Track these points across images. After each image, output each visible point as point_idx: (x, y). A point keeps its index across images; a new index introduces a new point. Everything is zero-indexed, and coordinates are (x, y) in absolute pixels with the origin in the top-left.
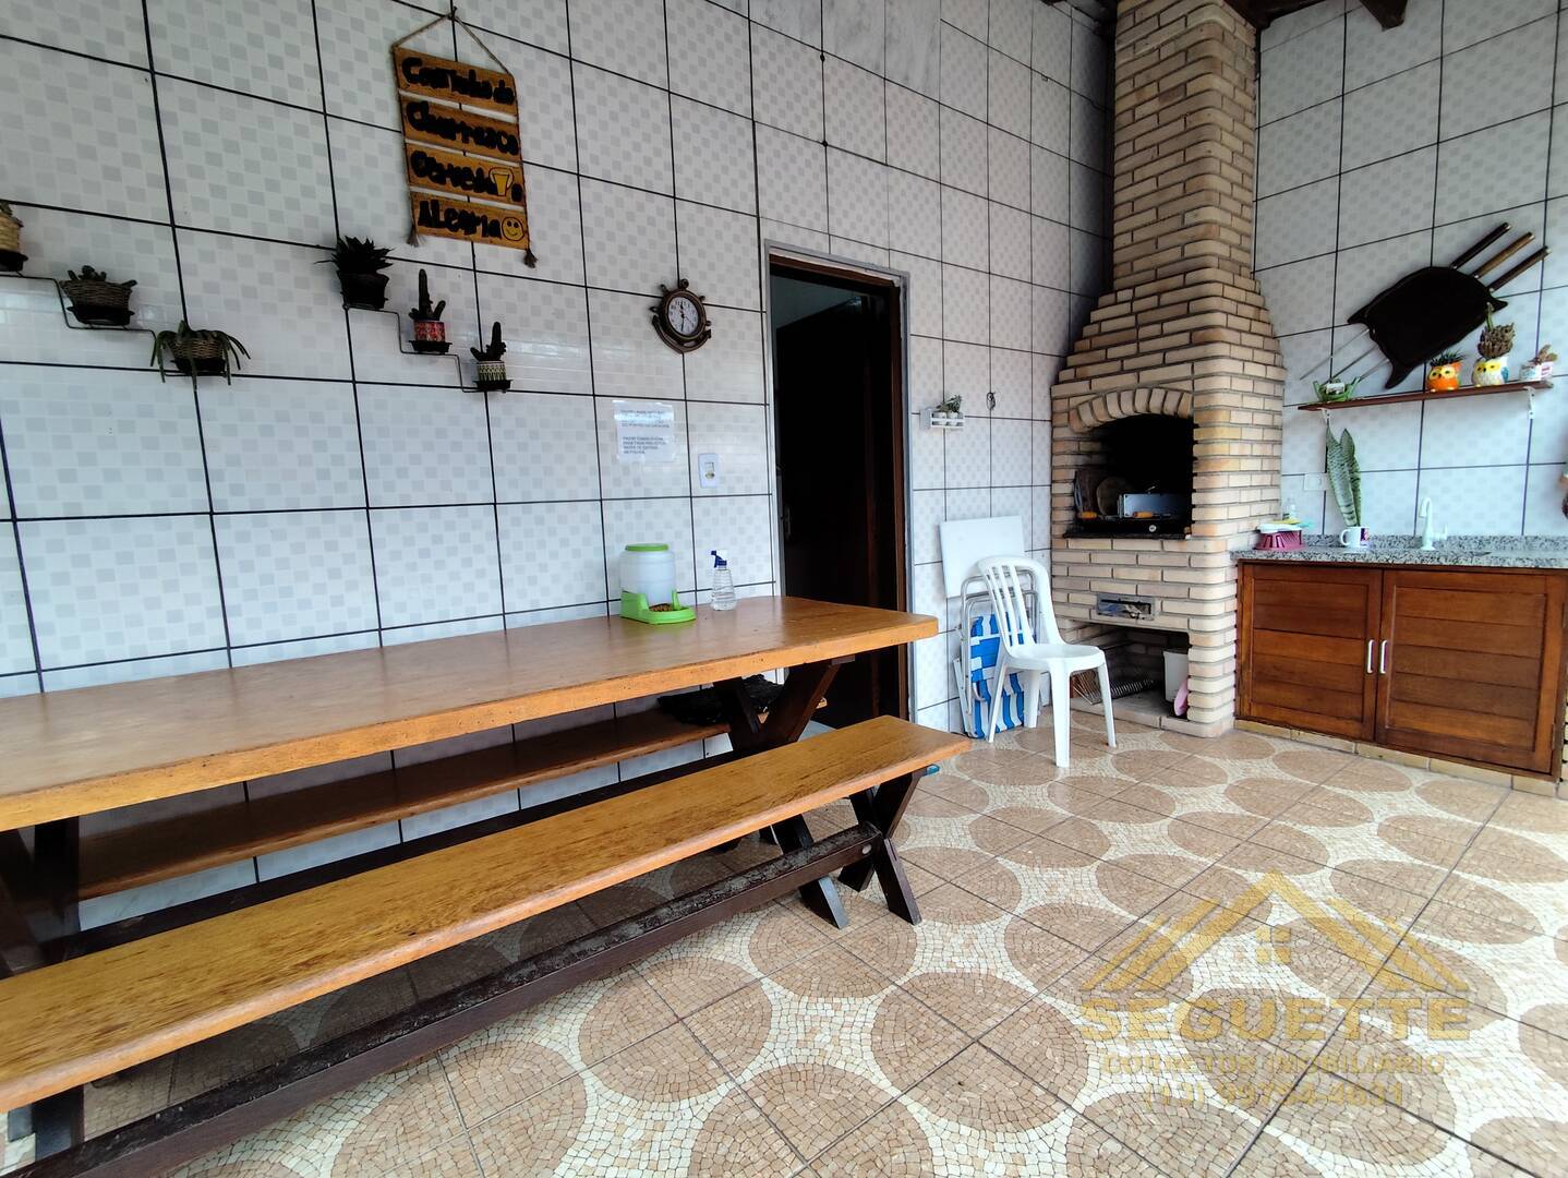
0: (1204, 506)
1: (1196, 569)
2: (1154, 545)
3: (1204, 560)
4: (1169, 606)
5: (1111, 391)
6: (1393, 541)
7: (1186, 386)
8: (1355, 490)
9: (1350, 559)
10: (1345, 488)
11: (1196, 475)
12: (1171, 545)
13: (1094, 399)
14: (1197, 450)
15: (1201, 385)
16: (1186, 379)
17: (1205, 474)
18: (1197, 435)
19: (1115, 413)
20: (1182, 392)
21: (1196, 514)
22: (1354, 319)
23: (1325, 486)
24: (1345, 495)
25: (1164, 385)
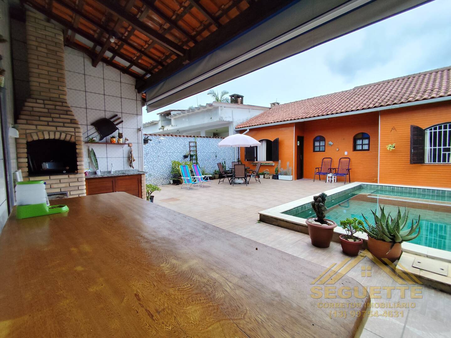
0: (80, 165)
1: (80, 182)
2: (66, 176)
3: (82, 179)
4: (72, 193)
5: (45, 131)
6: (104, 172)
7: (73, 134)
8: (97, 162)
9: (98, 177)
10: (95, 161)
11: (77, 157)
12: (72, 176)
13: (38, 132)
14: (77, 151)
15: (77, 134)
16: (73, 132)
17: (80, 157)
18: (77, 147)
19: (47, 137)
20: (72, 136)
21: (79, 167)
22: (92, 124)
23: (89, 161)
24: (95, 163)
25: (66, 132)
